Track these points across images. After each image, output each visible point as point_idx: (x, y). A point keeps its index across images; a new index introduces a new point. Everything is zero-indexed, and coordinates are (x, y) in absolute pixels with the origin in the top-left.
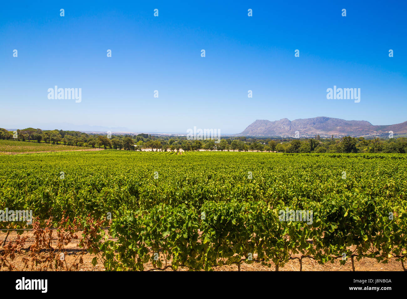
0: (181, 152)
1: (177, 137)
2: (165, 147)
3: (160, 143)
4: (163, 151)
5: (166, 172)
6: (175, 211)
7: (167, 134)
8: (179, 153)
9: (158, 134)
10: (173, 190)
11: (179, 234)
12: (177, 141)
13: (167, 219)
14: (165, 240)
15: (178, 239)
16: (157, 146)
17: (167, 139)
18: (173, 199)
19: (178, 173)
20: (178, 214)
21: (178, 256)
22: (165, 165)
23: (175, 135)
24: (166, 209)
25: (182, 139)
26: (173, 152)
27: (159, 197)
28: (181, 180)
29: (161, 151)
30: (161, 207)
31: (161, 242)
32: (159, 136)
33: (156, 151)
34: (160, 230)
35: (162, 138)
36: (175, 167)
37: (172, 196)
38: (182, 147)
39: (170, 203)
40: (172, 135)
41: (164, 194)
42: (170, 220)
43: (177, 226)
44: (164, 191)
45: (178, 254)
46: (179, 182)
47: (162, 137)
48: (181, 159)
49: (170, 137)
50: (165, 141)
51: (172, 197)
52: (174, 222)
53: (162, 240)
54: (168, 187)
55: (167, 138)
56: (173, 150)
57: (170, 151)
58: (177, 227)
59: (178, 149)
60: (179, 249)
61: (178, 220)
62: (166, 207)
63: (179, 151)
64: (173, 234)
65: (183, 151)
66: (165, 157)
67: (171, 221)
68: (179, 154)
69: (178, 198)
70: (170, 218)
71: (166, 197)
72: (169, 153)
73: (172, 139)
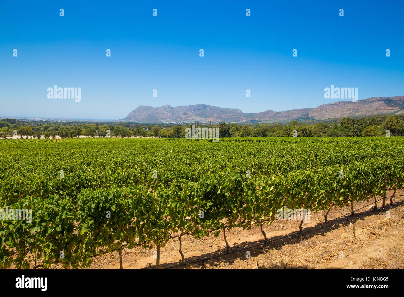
0: (58, 139)
1: (53, 122)
2: (38, 133)
3: (31, 129)
4: (36, 139)
5: (38, 161)
6: (46, 203)
7: (40, 119)
8: (55, 140)
9: (29, 119)
10: (45, 180)
11: (51, 228)
12: (53, 126)
13: (36, 213)
14: (34, 237)
15: (50, 234)
16: (27, 133)
17: (41, 125)
18: (44, 190)
19: (53, 162)
20: (50, 206)
21: (50, 253)
22: (37, 154)
23: (50, 120)
24: (34, 202)
25: (59, 125)
26: (48, 139)
27: (26, 189)
28: (55, 169)
29: (33, 139)
30: (27, 200)
31: (28, 240)
32: (30, 121)
33: (27, 138)
34: (27, 226)
35: (34, 124)
36: (49, 155)
37: (43, 187)
38: (58, 134)
39: (41, 195)
40: (46, 120)
41: (33, 185)
42: (39, 214)
43: (48, 219)
44: (33, 182)
45: (50, 251)
46: (53, 172)
47: (34, 122)
48: (57, 146)
49: (44, 122)
50: (37, 128)
51: (43, 188)
52: (45, 216)
53: (30, 237)
54: (38, 177)
55: (40, 123)
56: (48, 137)
57: (45, 138)
58: (49, 221)
59: (54, 136)
60: (51, 244)
61: (50, 213)
62: (35, 200)
63: (55, 138)
64: (44, 228)
65: (60, 138)
66: (38, 145)
67: (40, 214)
68: (55, 141)
69: (50, 189)
70: (40, 212)
71: (36, 188)
72: (43, 141)
73: (47, 125)
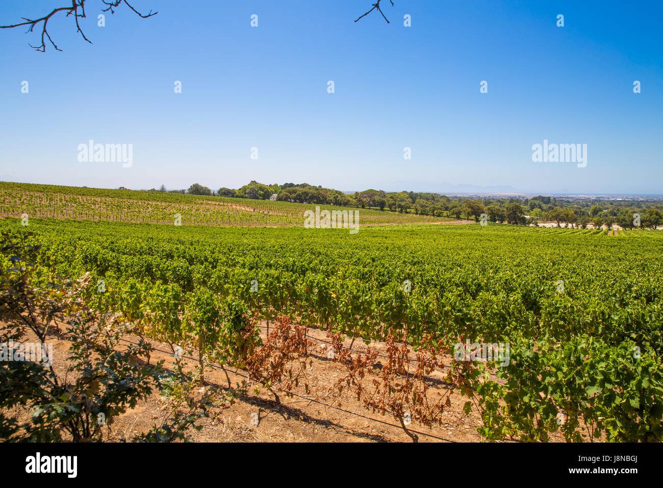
0: (616, 230)
1: (608, 201)
2: (583, 219)
3: (573, 212)
4: (579, 228)
5: (587, 270)
6: (614, 354)
7: (587, 197)
8: (611, 232)
9: (569, 196)
10: (606, 310)
11: (621, 396)
12: (607, 208)
13: (597, 365)
14: (592, 400)
15: (617, 406)
16: (566, 219)
17: (587, 206)
18: (605, 325)
19: (614, 275)
20: (620, 359)
22: (584, 256)
23: (603, 197)
24: (595, 346)
25: (618, 206)
26: (599, 229)
27: (577, 318)
28: (620, 290)
29: (575, 228)
30: (584, 341)
31: (583, 403)
32: (571, 200)
33: (566, 227)
34: (582, 381)
35: (578, 203)
36: (604, 259)
37: (604, 320)
38: (617, 222)
39: (600, 333)
40: (597, 198)
41: (588, 314)
42: (602, 367)
43: (616, 381)
44: (587, 308)
46: (617, 294)
47: (577, 201)
48: (616, 243)
49: (594, 202)
50: (582, 210)
51: (603, 322)
52: (611, 373)
53: (584, 399)
55: (587, 203)
56: (600, 226)
57: (594, 228)
58: (616, 383)
59: (609, 225)
60: (619, 424)
61: (621, 371)
62: (595, 343)
63: (611, 228)
64: (608, 394)
65: (621, 229)
66: (583, 240)
67: (604, 369)
68: (610, 234)
69: (615, 326)
70: (603, 364)
71: (591, 319)
72: (592, 232)
73: (597, 205)
